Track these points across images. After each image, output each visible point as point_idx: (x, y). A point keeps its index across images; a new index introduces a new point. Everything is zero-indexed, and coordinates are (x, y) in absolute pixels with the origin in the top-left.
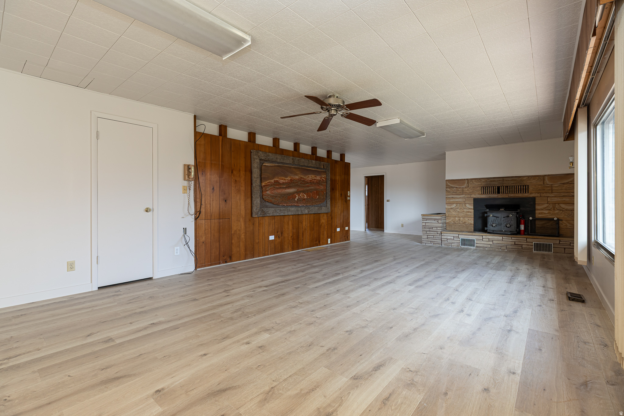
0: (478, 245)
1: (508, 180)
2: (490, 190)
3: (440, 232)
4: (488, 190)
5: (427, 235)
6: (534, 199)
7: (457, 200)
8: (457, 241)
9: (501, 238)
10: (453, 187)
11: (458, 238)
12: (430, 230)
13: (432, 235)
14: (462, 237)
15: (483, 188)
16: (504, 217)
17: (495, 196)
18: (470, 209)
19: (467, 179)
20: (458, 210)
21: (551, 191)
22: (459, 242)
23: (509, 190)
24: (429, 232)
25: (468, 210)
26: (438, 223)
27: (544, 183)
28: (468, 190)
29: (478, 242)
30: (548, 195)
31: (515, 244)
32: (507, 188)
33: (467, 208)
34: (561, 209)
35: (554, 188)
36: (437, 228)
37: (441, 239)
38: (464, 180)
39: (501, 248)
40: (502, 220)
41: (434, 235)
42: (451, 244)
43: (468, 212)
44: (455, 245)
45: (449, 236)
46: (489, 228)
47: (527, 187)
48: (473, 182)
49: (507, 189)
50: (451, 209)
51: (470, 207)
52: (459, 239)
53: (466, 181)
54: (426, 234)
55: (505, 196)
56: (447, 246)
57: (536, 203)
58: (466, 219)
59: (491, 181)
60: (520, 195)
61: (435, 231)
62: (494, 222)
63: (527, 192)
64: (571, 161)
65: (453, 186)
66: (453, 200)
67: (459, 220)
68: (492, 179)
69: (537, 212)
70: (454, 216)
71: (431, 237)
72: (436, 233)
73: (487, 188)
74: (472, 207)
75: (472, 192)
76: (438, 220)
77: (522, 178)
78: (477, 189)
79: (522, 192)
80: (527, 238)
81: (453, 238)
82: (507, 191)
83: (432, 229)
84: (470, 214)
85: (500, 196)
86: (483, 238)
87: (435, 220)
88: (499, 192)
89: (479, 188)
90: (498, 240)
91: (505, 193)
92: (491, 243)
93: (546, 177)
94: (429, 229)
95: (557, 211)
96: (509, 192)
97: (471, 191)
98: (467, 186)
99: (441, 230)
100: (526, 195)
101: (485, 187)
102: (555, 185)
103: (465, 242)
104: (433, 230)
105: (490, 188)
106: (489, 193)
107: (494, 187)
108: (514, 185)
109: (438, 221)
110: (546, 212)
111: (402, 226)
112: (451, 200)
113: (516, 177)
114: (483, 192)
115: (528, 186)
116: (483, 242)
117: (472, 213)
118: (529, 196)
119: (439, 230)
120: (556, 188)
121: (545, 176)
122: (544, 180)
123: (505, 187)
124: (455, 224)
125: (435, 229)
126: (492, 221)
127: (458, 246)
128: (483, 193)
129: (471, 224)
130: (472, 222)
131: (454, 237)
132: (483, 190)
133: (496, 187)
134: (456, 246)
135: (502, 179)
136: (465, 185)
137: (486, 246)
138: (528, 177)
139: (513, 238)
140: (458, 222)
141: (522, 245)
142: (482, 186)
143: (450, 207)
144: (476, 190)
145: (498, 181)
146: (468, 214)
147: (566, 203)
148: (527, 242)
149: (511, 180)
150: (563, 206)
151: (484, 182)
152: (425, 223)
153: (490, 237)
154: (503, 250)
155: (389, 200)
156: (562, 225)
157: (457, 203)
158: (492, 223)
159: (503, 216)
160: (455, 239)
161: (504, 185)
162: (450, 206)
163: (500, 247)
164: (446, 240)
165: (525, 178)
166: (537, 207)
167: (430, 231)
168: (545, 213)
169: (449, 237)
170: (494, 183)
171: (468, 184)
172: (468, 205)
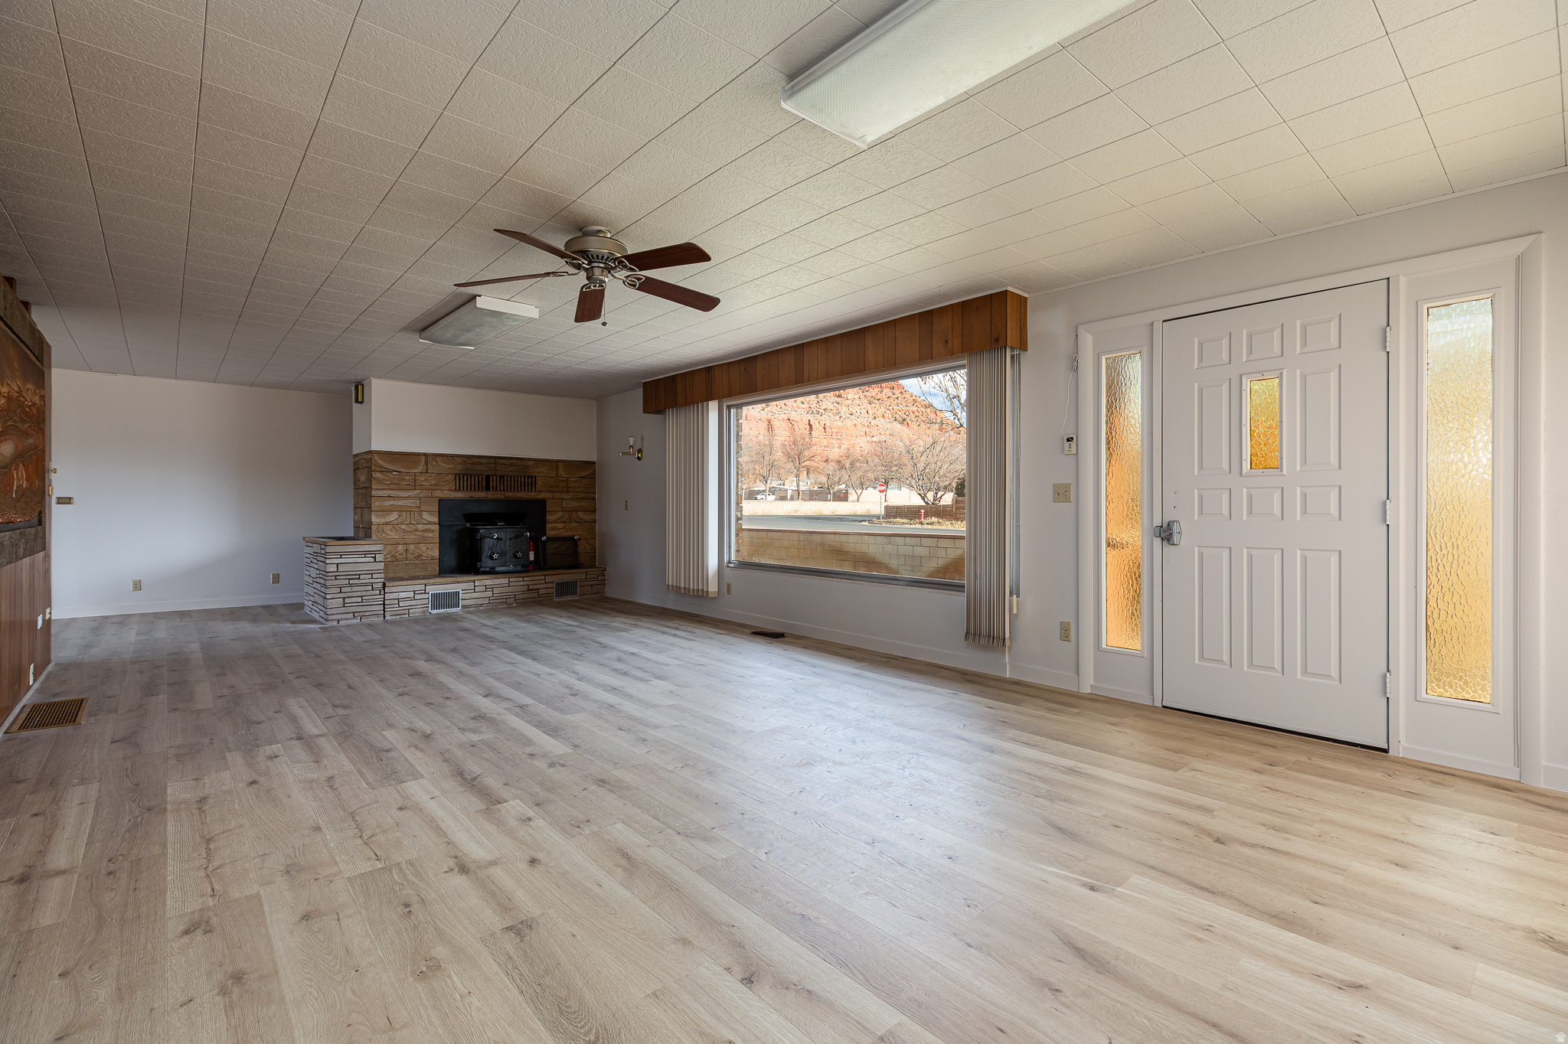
0: (466, 603)
1: (505, 464)
2: (473, 482)
3: (380, 585)
4: (469, 482)
5: (344, 598)
6: (542, 503)
7: (401, 503)
8: (423, 602)
9: (506, 581)
10: (390, 471)
11: (425, 593)
12: (351, 582)
13: (359, 594)
14: (433, 590)
15: (457, 478)
16: (510, 539)
17: (482, 494)
18: (430, 523)
19: (425, 454)
20: (403, 527)
21: (566, 490)
22: (426, 601)
23: (505, 483)
24: (349, 589)
25: (426, 527)
26: (375, 561)
27: (557, 474)
28: (426, 480)
29: (467, 596)
30: (563, 496)
31: (529, 590)
32: (502, 480)
33: (425, 522)
34: (580, 520)
35: (571, 485)
36: (372, 574)
37: (384, 602)
38: (419, 454)
39: (506, 602)
40: (507, 545)
41: (364, 593)
42: (409, 609)
43: (427, 531)
44: (416, 612)
45: (401, 592)
46: (486, 563)
47: (534, 480)
48: (437, 462)
49: (502, 482)
50: (387, 524)
51: (431, 518)
52: (426, 596)
53: (423, 459)
54: (340, 595)
55: (499, 495)
56: (399, 617)
57: (547, 509)
58: (423, 547)
59: (474, 463)
60: (523, 495)
61: (366, 585)
62: (494, 550)
63: (534, 490)
64: (631, 444)
65: (392, 467)
66: (392, 503)
67: (407, 550)
68: (476, 460)
69: (549, 526)
70: (394, 542)
71: (354, 600)
72: (370, 588)
73: (465, 477)
74: (436, 520)
75: (435, 485)
76: (375, 554)
77: (525, 462)
78: (447, 478)
79: (526, 490)
80: (545, 576)
81: (411, 594)
82: (502, 486)
83: (359, 579)
84: (431, 535)
85: (491, 495)
86: (475, 586)
87: (365, 554)
88: (488, 488)
89: (450, 477)
90: (501, 586)
91: (498, 489)
92: (489, 594)
93: (560, 464)
94: (350, 579)
95: (574, 524)
96: (505, 489)
97: (433, 482)
98: (425, 471)
99: (382, 580)
100: (532, 495)
101: (461, 476)
102: (572, 479)
103: (439, 600)
104: (361, 581)
105: (473, 479)
106: (469, 489)
107: (480, 476)
108: (514, 474)
109: (375, 558)
110: (560, 526)
111: (137, 586)
112: (387, 503)
113: (517, 459)
114: (458, 485)
115: (535, 477)
116: (475, 595)
117: (435, 536)
118: (537, 497)
119: (379, 579)
120: (573, 484)
121: (559, 461)
122: (557, 469)
123: (498, 477)
124: (397, 561)
125: (365, 579)
126: (491, 547)
127: (424, 612)
128: (458, 489)
129: (433, 558)
130: (436, 554)
131: (414, 591)
132: (458, 481)
133: (484, 477)
134: (418, 612)
135: (493, 461)
136: (421, 468)
137: (480, 602)
138: (536, 460)
139: (525, 579)
140: (404, 556)
141: (538, 589)
142: (456, 472)
143: (382, 520)
144: (443, 482)
145: (486, 464)
146: (427, 534)
147: (585, 511)
148: (546, 583)
149: (510, 465)
150: (581, 515)
151: (460, 464)
152: (338, 564)
153: (488, 582)
154: (510, 604)
155: (70, 498)
156: (583, 547)
157: (400, 510)
158: (490, 552)
159: (508, 537)
160: (417, 597)
161: (498, 473)
162: (384, 516)
163: (505, 600)
164: (396, 602)
165: (531, 463)
166: (549, 518)
167: (351, 585)
168: (559, 529)
169: (403, 595)
170: (479, 467)
171: (427, 465)
172: (426, 516)
